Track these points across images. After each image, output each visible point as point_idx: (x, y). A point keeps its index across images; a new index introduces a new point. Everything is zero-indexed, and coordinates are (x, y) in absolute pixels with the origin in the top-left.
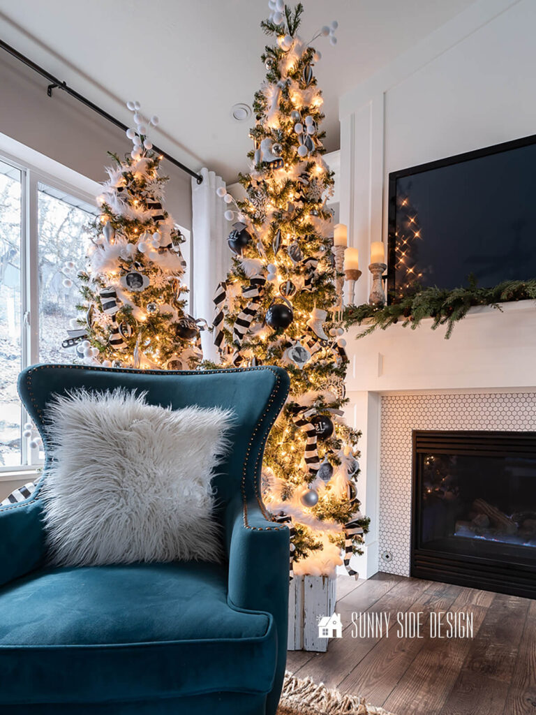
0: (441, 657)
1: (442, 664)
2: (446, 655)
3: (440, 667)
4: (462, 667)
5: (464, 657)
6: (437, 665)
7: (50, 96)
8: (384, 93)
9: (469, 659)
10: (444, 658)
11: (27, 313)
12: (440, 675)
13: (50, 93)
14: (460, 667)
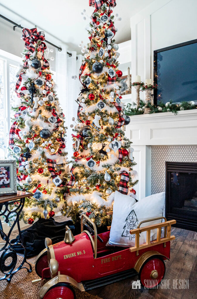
0: (182, 265)
1: (183, 268)
2: (184, 264)
3: (182, 270)
4: (192, 270)
5: (193, 265)
6: (181, 268)
7: (14, 30)
8: (151, 15)
9: (195, 266)
10: (183, 265)
11: (6, 118)
12: (182, 273)
13: (14, 29)
14: (191, 270)
